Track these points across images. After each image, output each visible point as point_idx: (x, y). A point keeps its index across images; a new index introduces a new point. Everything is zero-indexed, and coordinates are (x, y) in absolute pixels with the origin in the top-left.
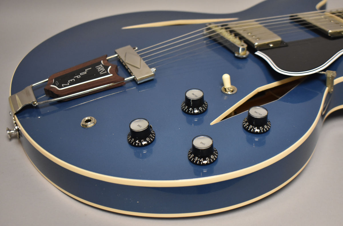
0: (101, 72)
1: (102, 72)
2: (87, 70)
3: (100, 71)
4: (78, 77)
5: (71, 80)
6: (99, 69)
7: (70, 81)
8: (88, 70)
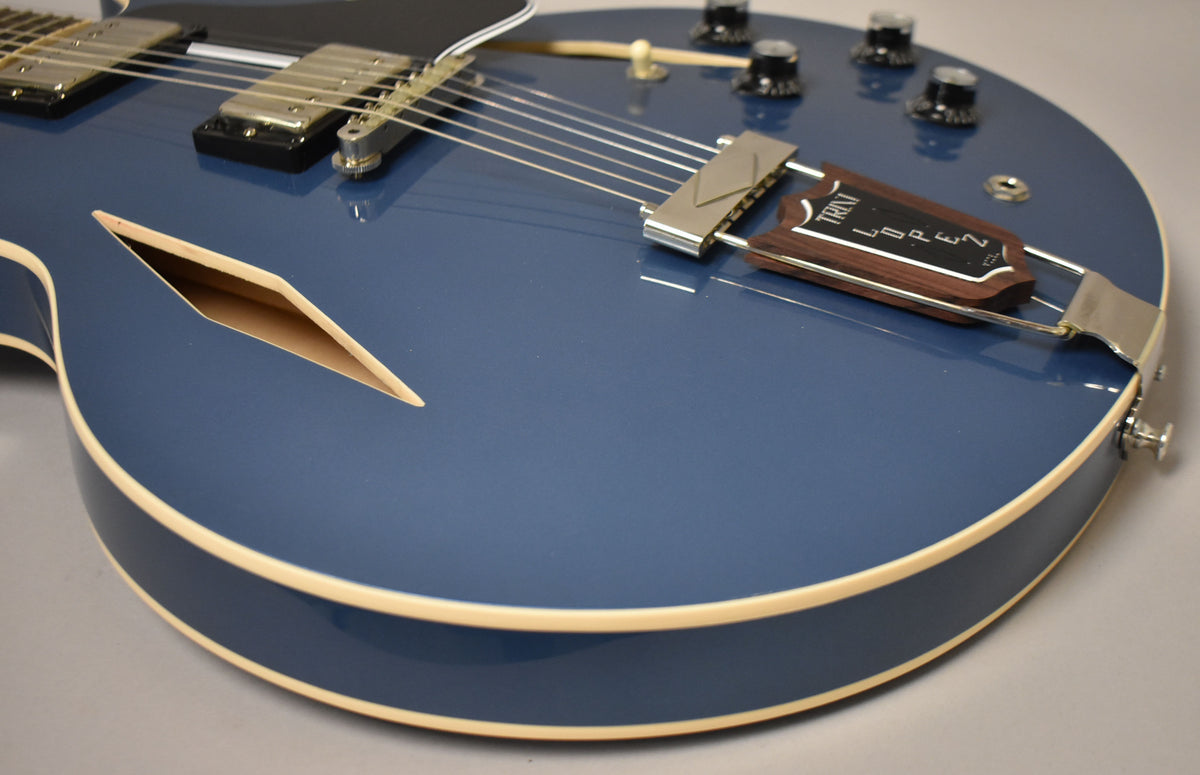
0: (850, 203)
1: (849, 200)
2: (870, 235)
3: (847, 206)
4: (918, 234)
5: (946, 240)
6: (841, 211)
7: (954, 240)
8: (869, 232)
